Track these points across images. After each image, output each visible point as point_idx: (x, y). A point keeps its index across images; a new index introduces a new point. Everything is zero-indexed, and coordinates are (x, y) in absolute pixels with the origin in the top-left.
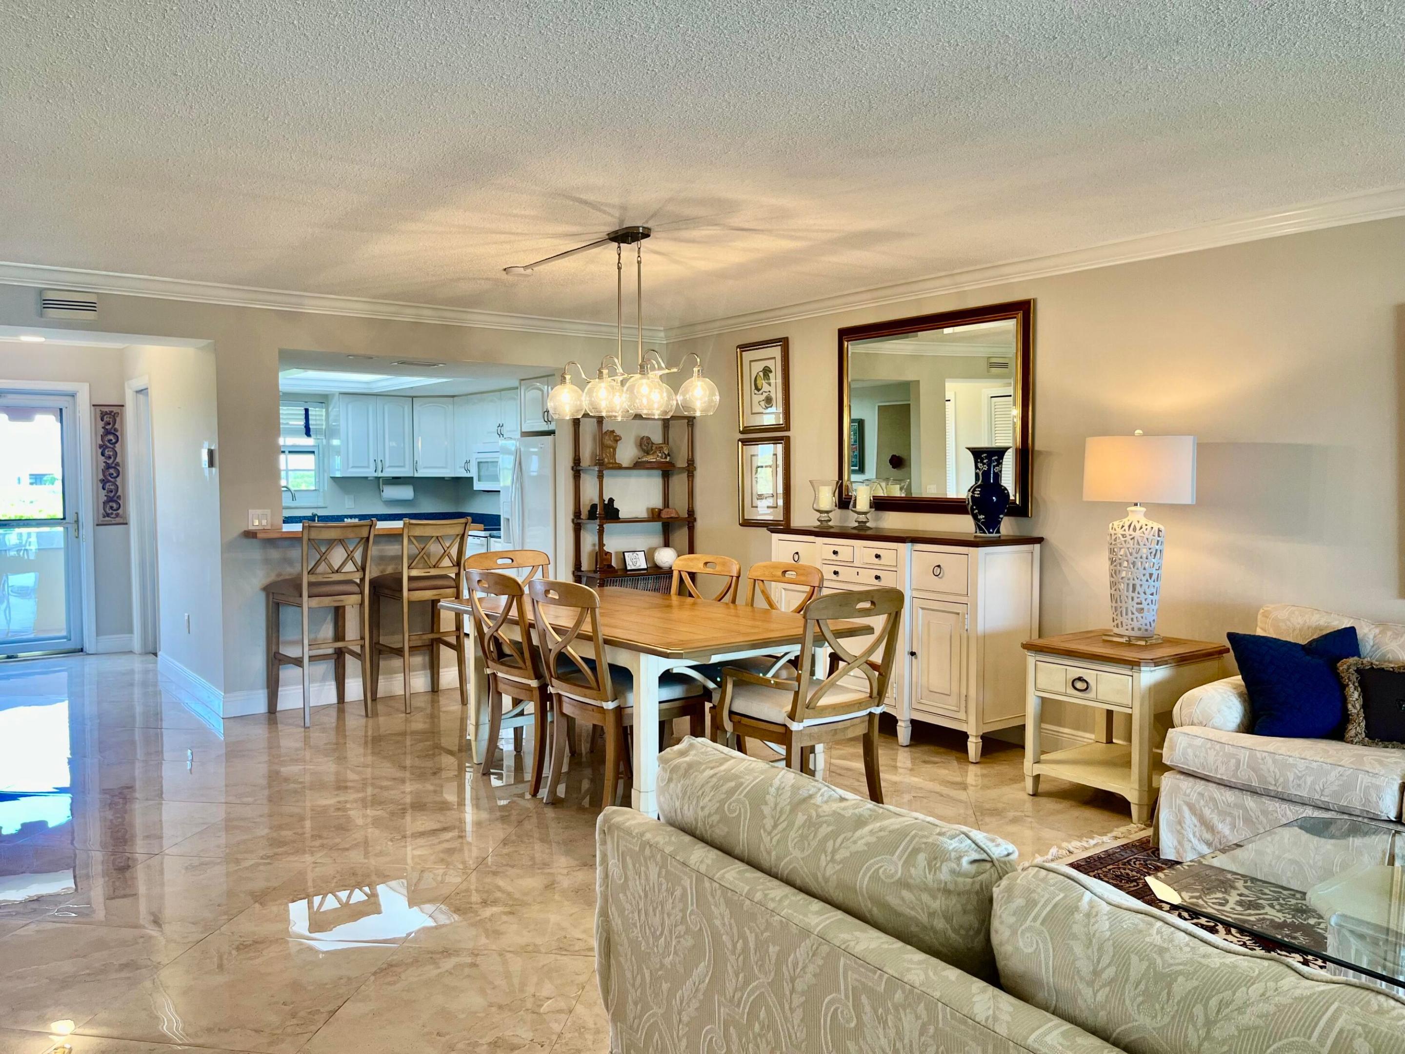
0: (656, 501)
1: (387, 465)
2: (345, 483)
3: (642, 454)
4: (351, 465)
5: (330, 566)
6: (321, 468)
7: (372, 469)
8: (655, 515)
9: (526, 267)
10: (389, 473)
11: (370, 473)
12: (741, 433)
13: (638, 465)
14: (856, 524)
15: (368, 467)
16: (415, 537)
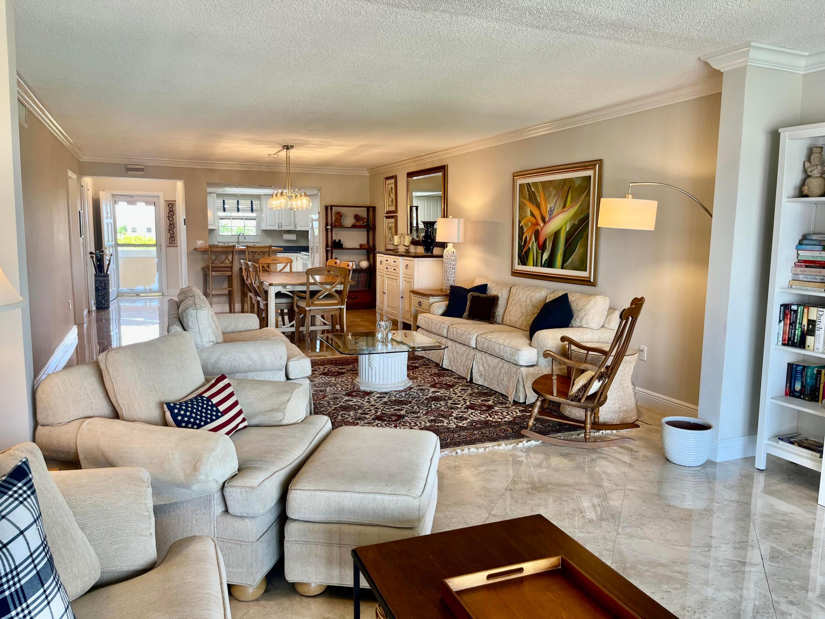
0: (364, 241)
1: (283, 225)
2: (268, 233)
3: (356, 221)
4: (268, 225)
5: (220, 261)
6: (258, 225)
7: (277, 226)
8: (361, 247)
9: (274, 154)
10: (284, 228)
11: (276, 228)
12: (386, 213)
13: (354, 226)
14: (405, 251)
15: (275, 226)
16: (251, 252)
